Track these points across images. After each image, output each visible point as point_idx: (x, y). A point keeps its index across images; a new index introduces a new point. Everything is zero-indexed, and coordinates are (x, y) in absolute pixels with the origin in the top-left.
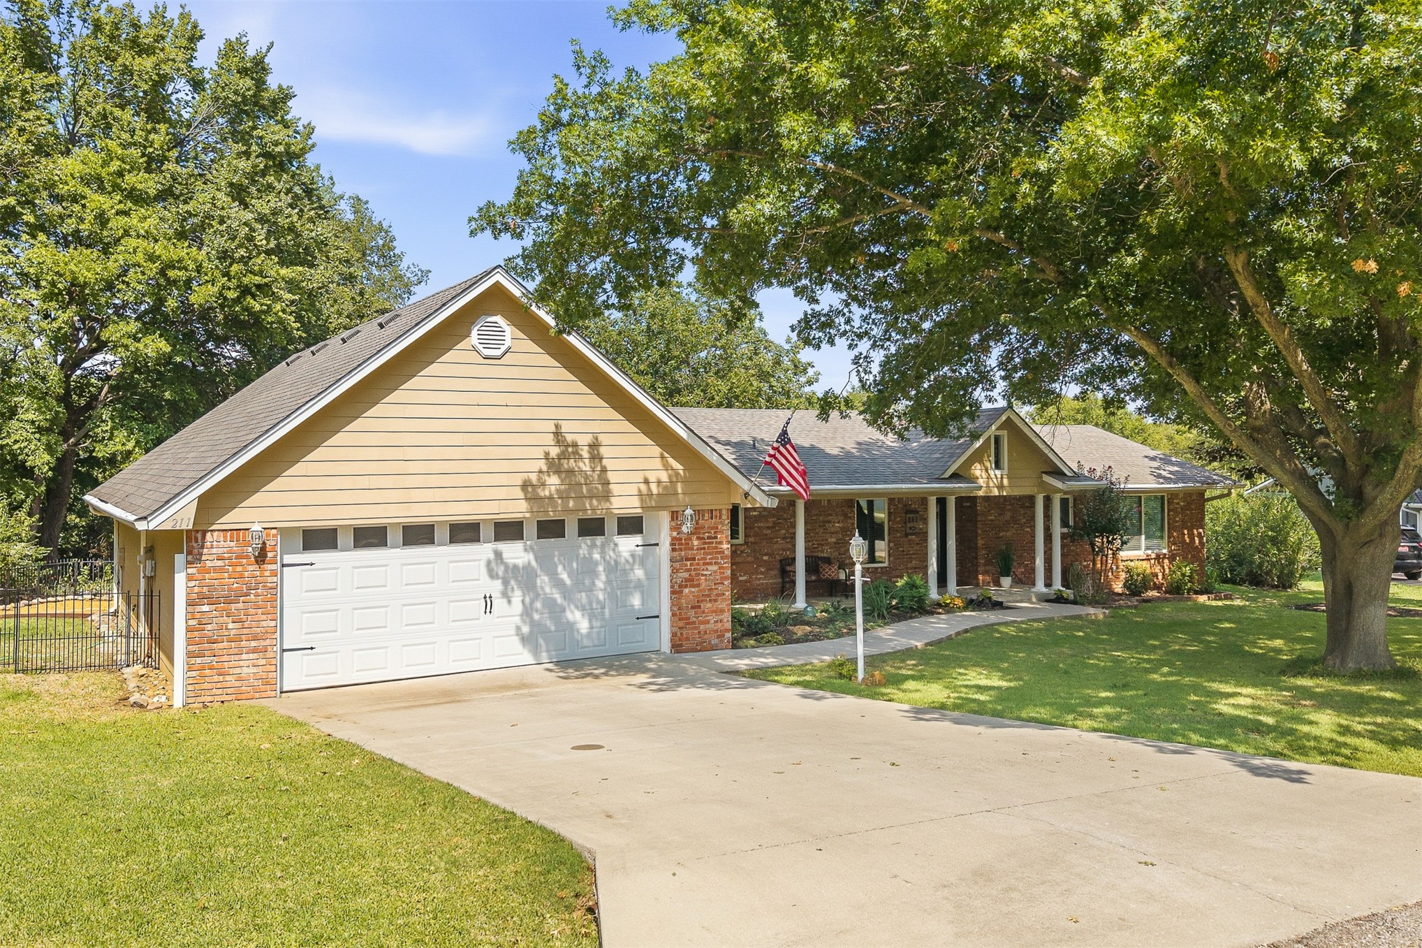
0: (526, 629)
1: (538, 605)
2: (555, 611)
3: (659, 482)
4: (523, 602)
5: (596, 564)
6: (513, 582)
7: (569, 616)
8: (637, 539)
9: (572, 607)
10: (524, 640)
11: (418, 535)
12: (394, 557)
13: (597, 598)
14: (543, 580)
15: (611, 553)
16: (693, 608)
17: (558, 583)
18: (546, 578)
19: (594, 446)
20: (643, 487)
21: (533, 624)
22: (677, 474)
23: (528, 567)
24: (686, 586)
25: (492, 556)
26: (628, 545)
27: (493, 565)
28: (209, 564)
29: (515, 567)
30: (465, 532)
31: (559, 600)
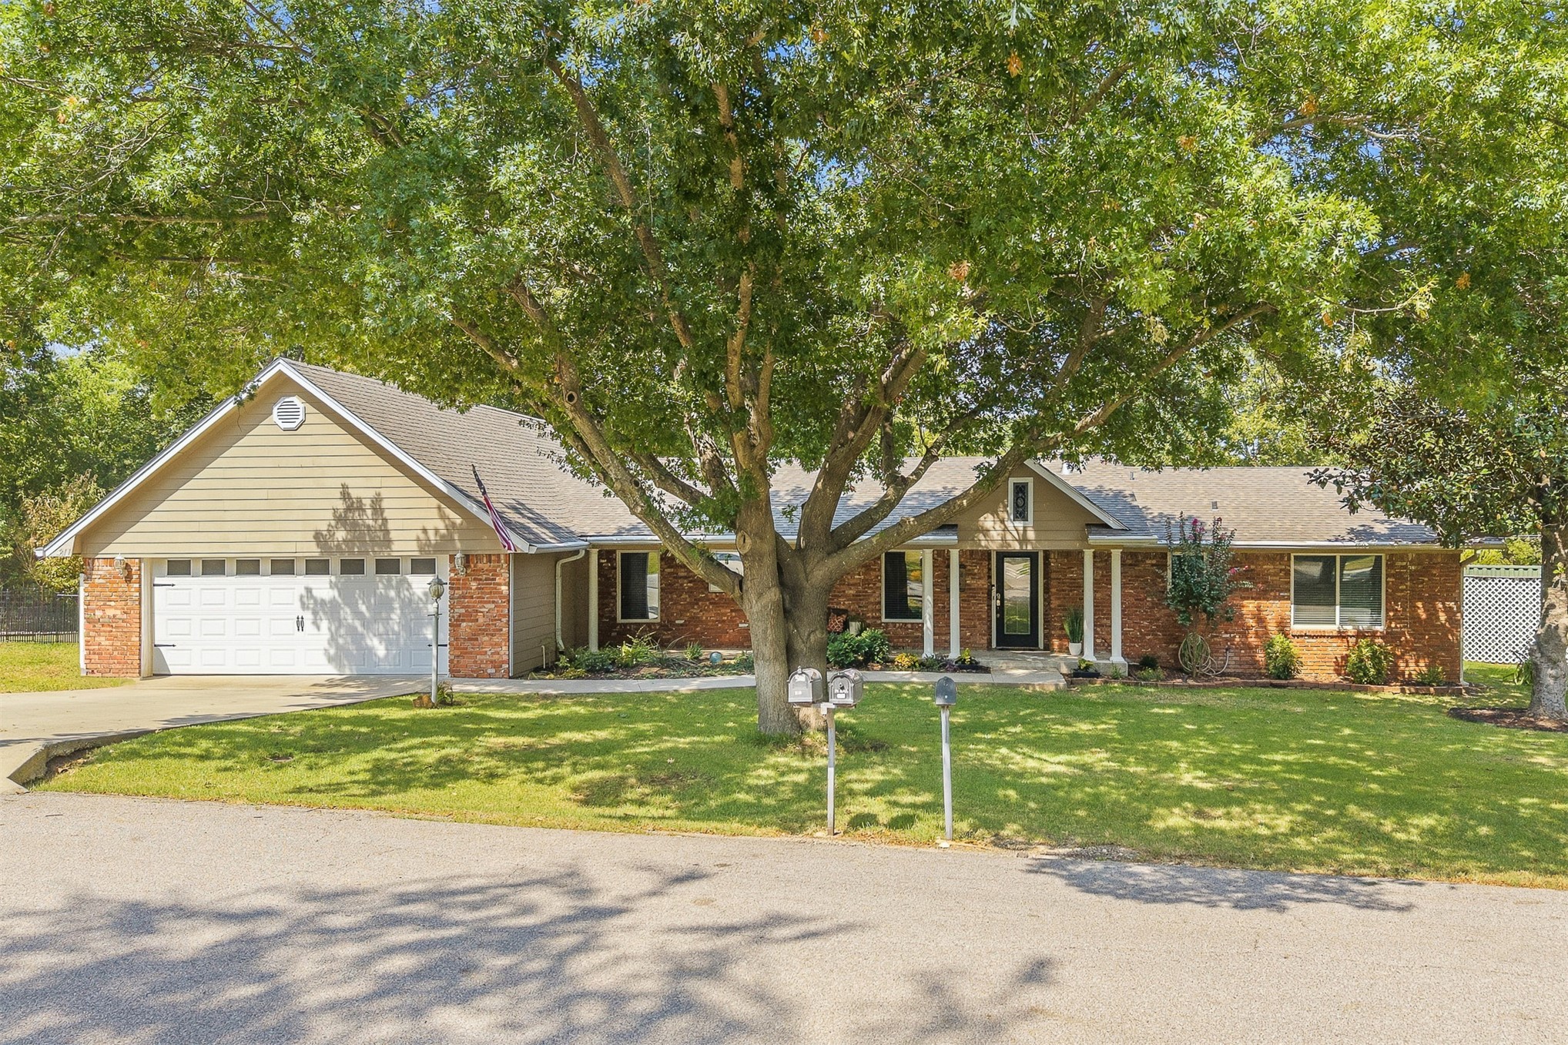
0: (332, 652)
1: (342, 631)
2: (357, 638)
3: (437, 530)
4: (330, 629)
5: (392, 599)
6: (321, 613)
7: (369, 642)
8: (430, 578)
9: (371, 635)
10: (330, 659)
11: (249, 567)
12: (230, 585)
13: (393, 630)
14: (346, 613)
15: (406, 593)
16: (470, 639)
17: (357, 614)
18: (348, 610)
19: (377, 501)
20: (422, 536)
21: (338, 648)
22: (454, 524)
23: (333, 601)
24: (463, 621)
25: (304, 592)
26: (421, 584)
27: (305, 600)
28: (97, 581)
29: (323, 601)
30: (283, 567)
31: (360, 629)
